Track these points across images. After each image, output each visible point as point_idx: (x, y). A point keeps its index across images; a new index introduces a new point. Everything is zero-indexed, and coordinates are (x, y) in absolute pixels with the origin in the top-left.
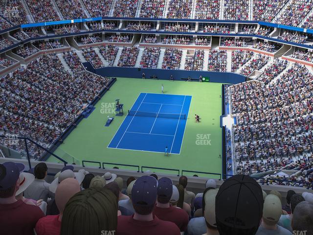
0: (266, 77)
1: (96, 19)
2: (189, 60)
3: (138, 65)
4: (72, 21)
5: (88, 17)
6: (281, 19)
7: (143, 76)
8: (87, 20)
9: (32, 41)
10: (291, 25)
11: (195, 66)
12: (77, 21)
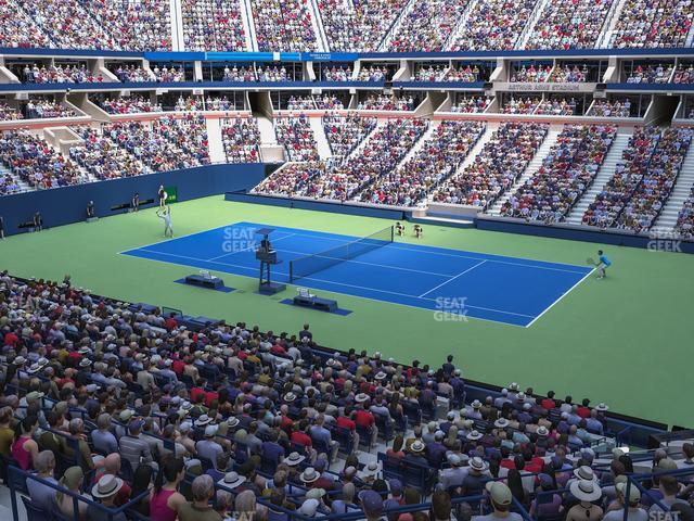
0: (304, 151)
2: (87, 155)
6: (197, 43)
10: (230, 50)
11: (122, 164)
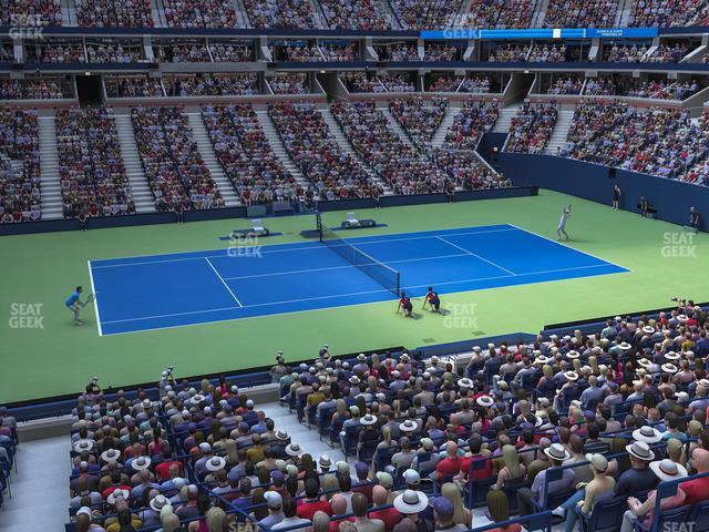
1: (642, 32)
3: (626, 165)
4: (557, 33)
5: (616, 25)
7: (616, 197)
8: (605, 33)
9: (423, 71)
12: (572, 33)
